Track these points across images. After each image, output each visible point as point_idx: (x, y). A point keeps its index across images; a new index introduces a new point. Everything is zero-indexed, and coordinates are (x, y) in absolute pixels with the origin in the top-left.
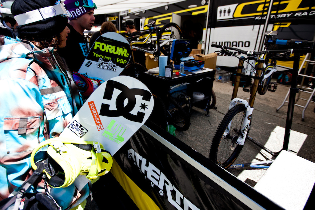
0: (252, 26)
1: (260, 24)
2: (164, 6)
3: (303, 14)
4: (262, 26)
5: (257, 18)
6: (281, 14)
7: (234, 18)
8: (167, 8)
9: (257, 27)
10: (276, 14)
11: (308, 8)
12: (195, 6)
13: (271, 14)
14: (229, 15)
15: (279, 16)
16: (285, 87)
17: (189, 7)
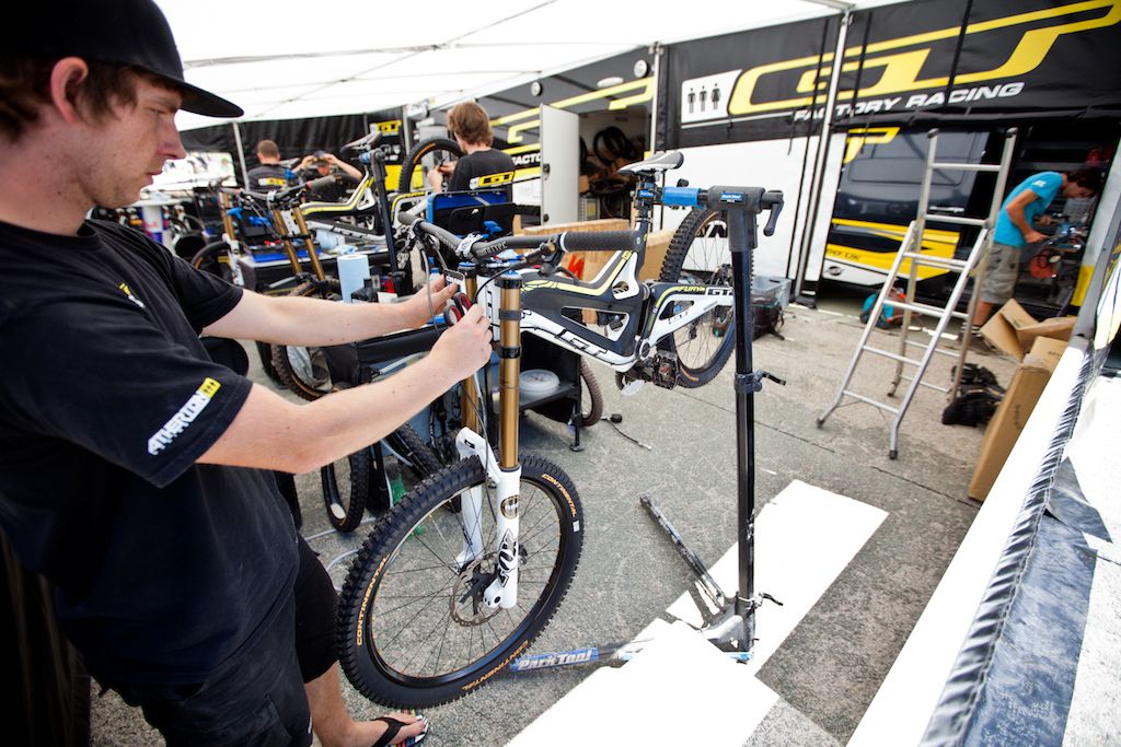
0: (786, 142)
1: (808, 135)
2: (529, 85)
3: (932, 100)
4: (814, 140)
5: (799, 115)
6: (867, 99)
7: (730, 116)
8: (536, 88)
9: (800, 142)
10: (854, 102)
11: (944, 81)
12: (619, 80)
13: (837, 102)
14: (715, 107)
15: (863, 107)
16: (880, 335)
17: (600, 84)
